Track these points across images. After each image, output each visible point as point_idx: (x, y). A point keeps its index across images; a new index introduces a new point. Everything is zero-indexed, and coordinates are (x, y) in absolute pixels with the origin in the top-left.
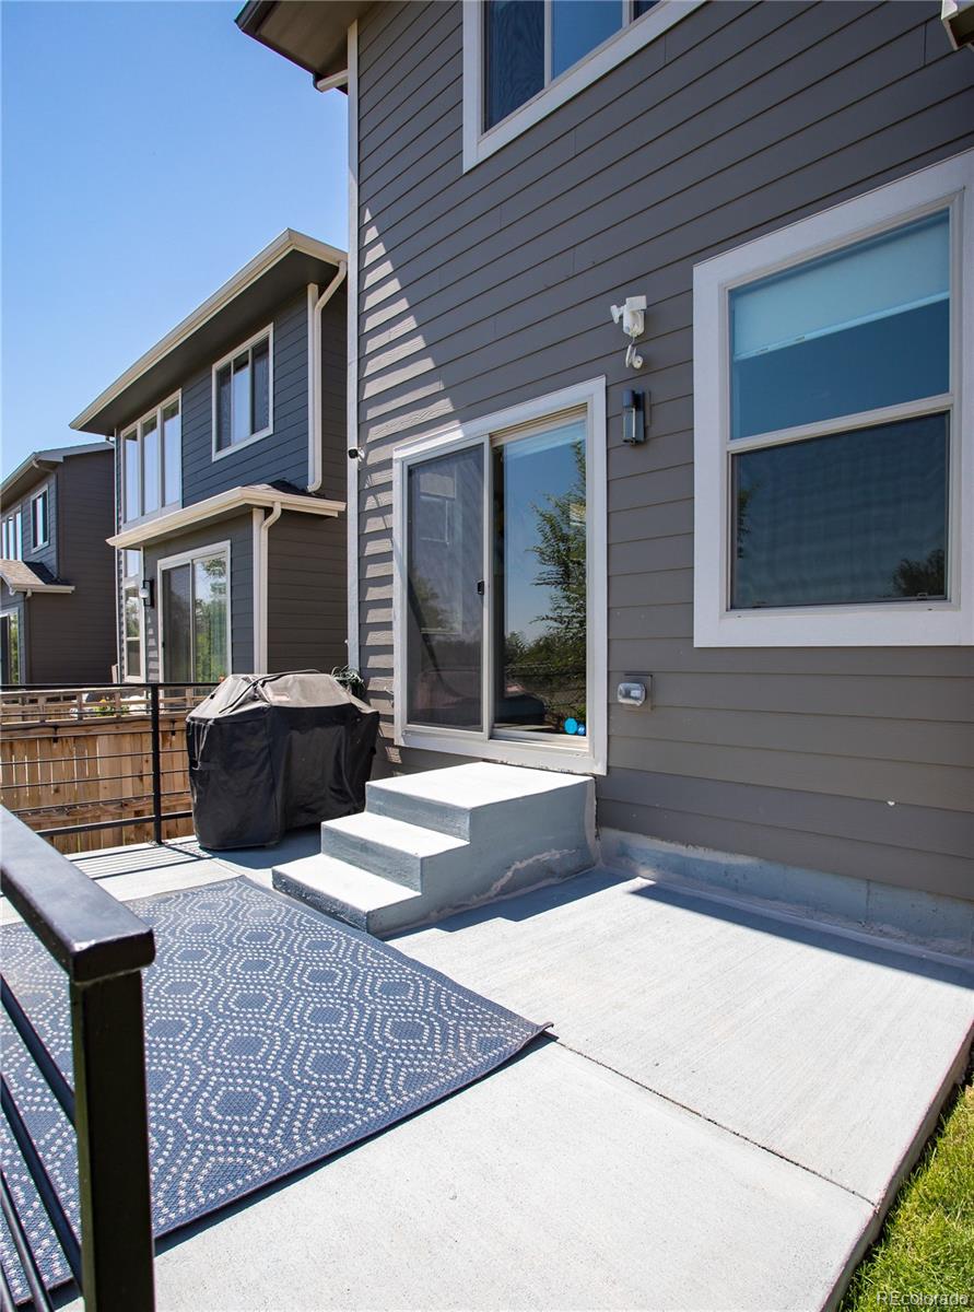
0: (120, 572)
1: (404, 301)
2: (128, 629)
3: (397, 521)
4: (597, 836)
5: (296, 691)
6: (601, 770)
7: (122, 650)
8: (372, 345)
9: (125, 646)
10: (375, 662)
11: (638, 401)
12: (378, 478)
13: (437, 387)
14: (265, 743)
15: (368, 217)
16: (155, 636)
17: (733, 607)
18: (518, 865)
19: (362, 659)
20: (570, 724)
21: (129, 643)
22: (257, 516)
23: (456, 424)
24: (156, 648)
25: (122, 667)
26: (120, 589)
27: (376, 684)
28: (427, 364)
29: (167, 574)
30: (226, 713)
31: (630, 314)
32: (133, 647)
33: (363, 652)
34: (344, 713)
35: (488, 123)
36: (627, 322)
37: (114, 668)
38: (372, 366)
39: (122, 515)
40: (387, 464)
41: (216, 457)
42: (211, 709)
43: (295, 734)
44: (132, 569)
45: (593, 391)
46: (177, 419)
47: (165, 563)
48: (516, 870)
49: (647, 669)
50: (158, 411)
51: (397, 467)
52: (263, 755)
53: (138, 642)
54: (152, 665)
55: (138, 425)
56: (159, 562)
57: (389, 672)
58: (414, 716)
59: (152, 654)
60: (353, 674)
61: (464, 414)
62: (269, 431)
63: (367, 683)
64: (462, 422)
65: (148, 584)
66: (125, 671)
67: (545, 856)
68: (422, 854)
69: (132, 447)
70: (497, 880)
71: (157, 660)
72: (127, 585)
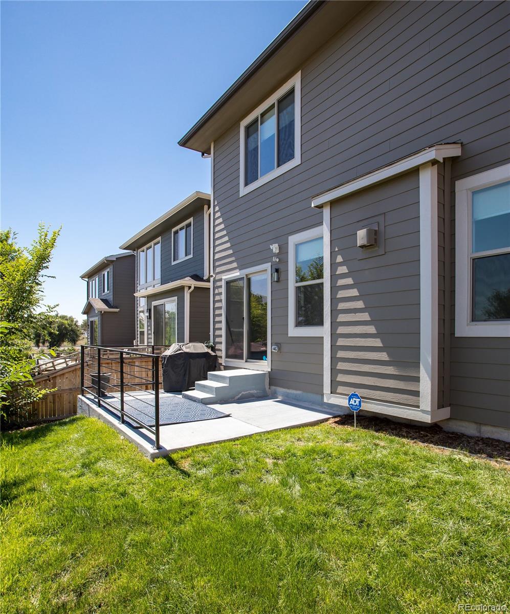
0: (137, 304)
1: (225, 231)
2: (140, 326)
3: (223, 297)
4: (269, 388)
5: (192, 347)
6: (270, 370)
7: (137, 334)
8: (217, 242)
9: (139, 333)
10: (217, 340)
11: (277, 271)
12: (218, 284)
13: (233, 259)
14: (183, 362)
15: (216, 203)
16: (151, 330)
17: (296, 326)
18: (243, 393)
19: (214, 339)
20: (264, 357)
21: (140, 332)
22: (186, 289)
23: (238, 270)
24: (151, 334)
25: (137, 341)
26: (137, 311)
27: (218, 347)
28: (231, 252)
29: (155, 307)
30: (172, 354)
31: (275, 248)
32: (142, 333)
33: (215, 337)
34: (206, 355)
35: (246, 184)
36: (274, 250)
37: (134, 341)
38: (217, 249)
39: (138, 282)
40: (221, 280)
41: (173, 263)
42: (168, 352)
43: (191, 360)
44: (142, 304)
45: (268, 266)
46: (159, 245)
47: (155, 303)
48: (243, 394)
49: (279, 342)
50: (152, 243)
51: (223, 281)
52: (182, 366)
53: (144, 331)
54: (149, 340)
55: (145, 248)
56: (153, 303)
57: (221, 343)
58: (228, 356)
59: (149, 336)
60: (211, 344)
61: (241, 267)
62: (191, 256)
63: (215, 346)
64: (240, 270)
65: (148, 310)
66: (139, 343)
67: (252, 392)
68: (215, 387)
69: (142, 255)
70: (237, 396)
71: (151, 338)
72: (140, 309)
